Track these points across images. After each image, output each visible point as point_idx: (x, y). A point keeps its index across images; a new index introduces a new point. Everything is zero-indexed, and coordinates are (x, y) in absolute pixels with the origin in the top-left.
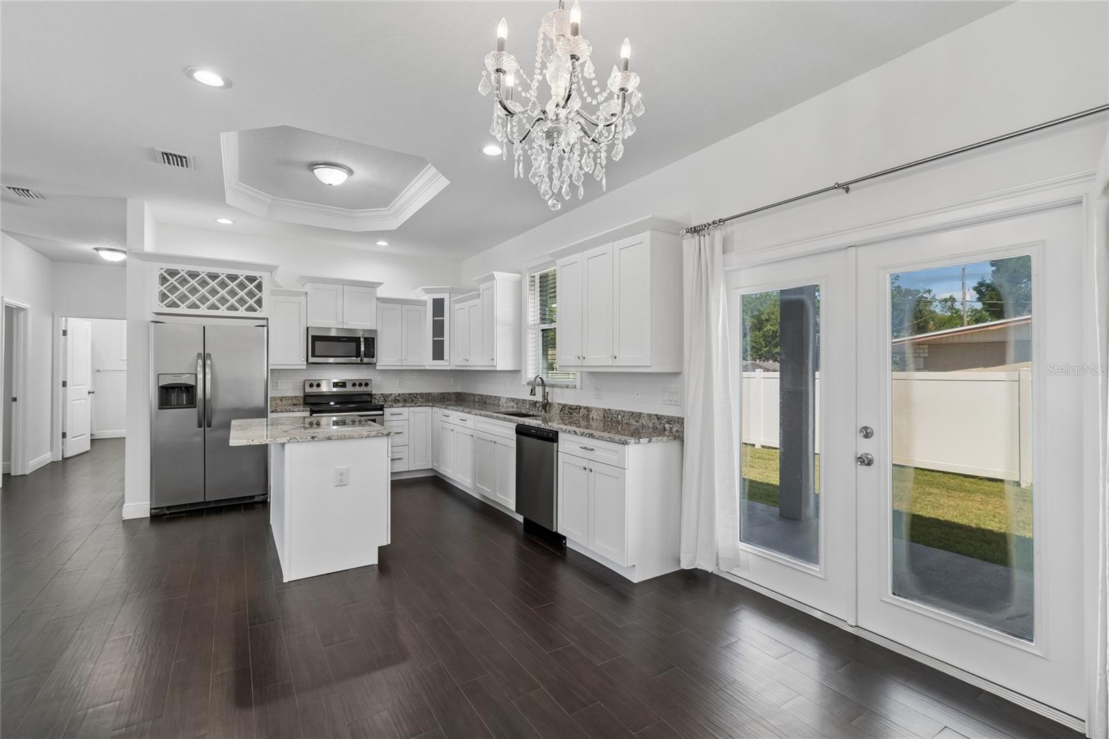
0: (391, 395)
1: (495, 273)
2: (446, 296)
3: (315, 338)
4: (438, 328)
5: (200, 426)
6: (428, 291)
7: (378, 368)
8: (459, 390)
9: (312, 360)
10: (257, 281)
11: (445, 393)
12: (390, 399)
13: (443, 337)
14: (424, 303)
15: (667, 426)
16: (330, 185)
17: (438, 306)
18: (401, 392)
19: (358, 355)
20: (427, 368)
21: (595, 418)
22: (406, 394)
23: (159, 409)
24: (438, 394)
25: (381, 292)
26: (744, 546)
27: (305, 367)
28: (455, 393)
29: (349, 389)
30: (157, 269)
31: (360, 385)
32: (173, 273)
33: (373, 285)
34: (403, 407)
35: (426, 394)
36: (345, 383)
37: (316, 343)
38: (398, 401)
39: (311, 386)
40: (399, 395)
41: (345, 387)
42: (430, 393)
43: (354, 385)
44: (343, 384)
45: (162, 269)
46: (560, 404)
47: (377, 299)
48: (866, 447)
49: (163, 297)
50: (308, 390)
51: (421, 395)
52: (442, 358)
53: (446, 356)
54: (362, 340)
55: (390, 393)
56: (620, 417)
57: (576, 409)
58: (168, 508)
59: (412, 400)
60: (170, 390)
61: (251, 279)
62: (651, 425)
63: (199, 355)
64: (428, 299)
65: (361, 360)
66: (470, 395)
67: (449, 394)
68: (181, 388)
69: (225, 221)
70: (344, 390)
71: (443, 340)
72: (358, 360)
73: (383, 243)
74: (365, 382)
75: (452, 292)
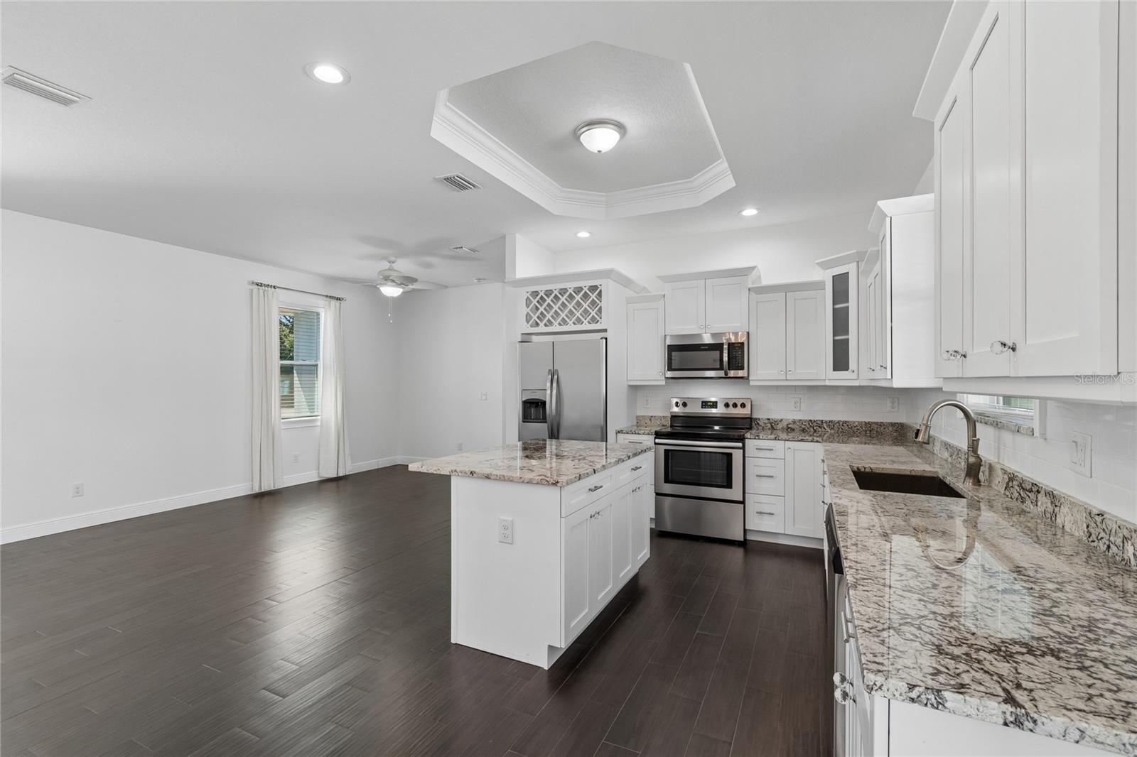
0: (782, 420)
2: (851, 268)
3: (672, 348)
4: (840, 322)
6: (825, 265)
7: (753, 383)
9: (669, 374)
10: (598, 291)
11: (876, 423)
12: (780, 426)
13: (848, 334)
14: (820, 286)
16: (599, 151)
17: (841, 285)
18: (798, 416)
19: (721, 368)
20: (827, 383)
22: (805, 421)
23: (524, 422)
24: (860, 423)
25: (756, 280)
27: (664, 383)
28: (893, 424)
29: (724, 410)
30: (524, 293)
31: (735, 405)
32: (534, 295)
33: (743, 273)
34: (776, 439)
35: (838, 422)
36: (714, 402)
37: (673, 353)
38: (793, 430)
39: (678, 404)
40: (794, 422)
41: (718, 408)
43: (727, 406)
44: (714, 405)
45: (527, 292)
47: (750, 289)
49: (528, 318)
50: (675, 410)
51: (831, 424)
52: (846, 367)
53: (853, 363)
54: (726, 347)
55: (780, 418)
57: (1031, 491)
59: (815, 431)
60: (529, 405)
61: (593, 289)
63: (549, 371)
64: (826, 277)
65: (726, 375)
67: (881, 424)
68: (538, 403)
69: (583, 235)
70: (714, 410)
71: (848, 339)
72: (722, 373)
73: (750, 212)
74: (741, 401)
75: (862, 258)
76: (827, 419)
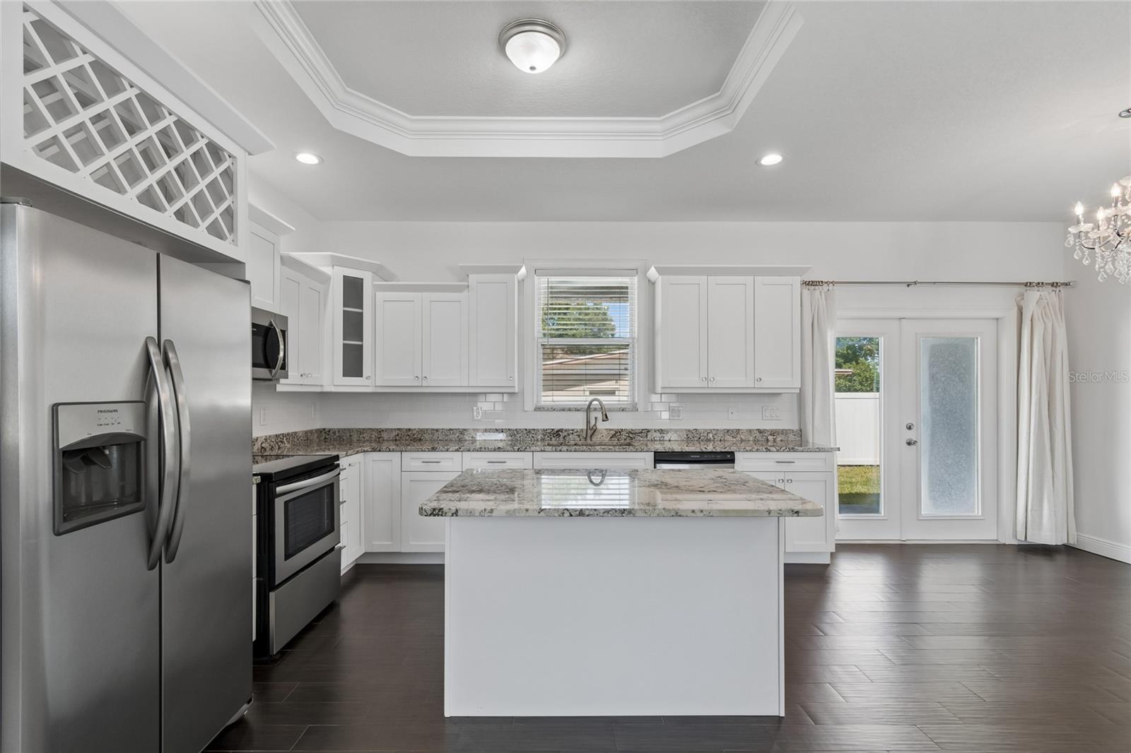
2: (366, 276)
4: (353, 326)
6: (336, 262)
7: (277, 388)
13: (362, 341)
14: (325, 279)
15: (770, 438)
17: (353, 290)
18: (268, 434)
20: (333, 389)
23: (58, 534)
25: (285, 245)
26: (841, 516)
28: (317, 431)
32: (56, 43)
33: (274, 230)
45: (26, 9)
47: (281, 257)
52: (359, 373)
53: (366, 371)
54: (279, 334)
56: (711, 435)
62: (751, 439)
64: (337, 275)
67: (311, 432)
71: (362, 346)
72: (268, 374)
75: (379, 271)
76: (285, 431)
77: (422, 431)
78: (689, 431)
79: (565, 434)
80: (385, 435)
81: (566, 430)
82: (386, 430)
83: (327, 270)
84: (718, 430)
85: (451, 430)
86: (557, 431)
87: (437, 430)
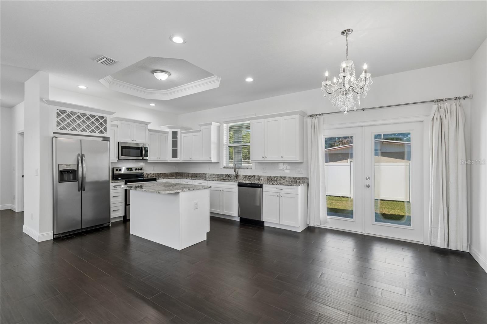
1: (212, 122)
2: (178, 130)
3: (122, 147)
4: (175, 144)
5: (79, 191)
6: (169, 128)
7: (148, 161)
8: (177, 172)
9: (121, 157)
10: (104, 119)
12: (150, 176)
13: (177, 148)
14: (167, 133)
15: (298, 180)
16: (161, 80)
17: (175, 134)
18: (154, 173)
19: (141, 155)
20: (169, 162)
21: (263, 179)
22: (157, 173)
23: (60, 182)
25: (150, 127)
26: (329, 217)
27: (117, 161)
28: (175, 173)
29: (134, 172)
30: (55, 110)
31: (139, 169)
32: (63, 112)
33: (146, 124)
34: (163, 179)
35: (164, 173)
36: (132, 169)
37: (123, 149)
38: (153, 177)
39: (117, 170)
40: (154, 174)
41: (132, 171)
42: (166, 173)
43: (136, 170)
44: (131, 170)
45: (58, 109)
46: (244, 175)
47: (148, 130)
48: (368, 183)
49: (58, 124)
50: (116, 172)
51: (163, 174)
52: (176, 157)
53: (178, 156)
54: (143, 148)
55: (150, 173)
56: (275, 179)
57: (252, 177)
58: (62, 234)
60: (63, 173)
61: (102, 118)
62: (290, 181)
63: (78, 154)
64: (170, 131)
65: (142, 158)
66: (185, 173)
67: (173, 173)
68: (69, 171)
69: (82, 87)
70: (131, 172)
71: (177, 150)
72: (141, 158)
73: (153, 105)
74: (141, 168)
75: (182, 128)
76: (162, 172)
77: (197, 174)
78: (268, 176)
79: (231, 176)
80: (189, 175)
81: (231, 175)
82: (190, 173)
83: (167, 130)
84: (278, 177)
85: (203, 174)
86: (229, 175)
87: (200, 174)
